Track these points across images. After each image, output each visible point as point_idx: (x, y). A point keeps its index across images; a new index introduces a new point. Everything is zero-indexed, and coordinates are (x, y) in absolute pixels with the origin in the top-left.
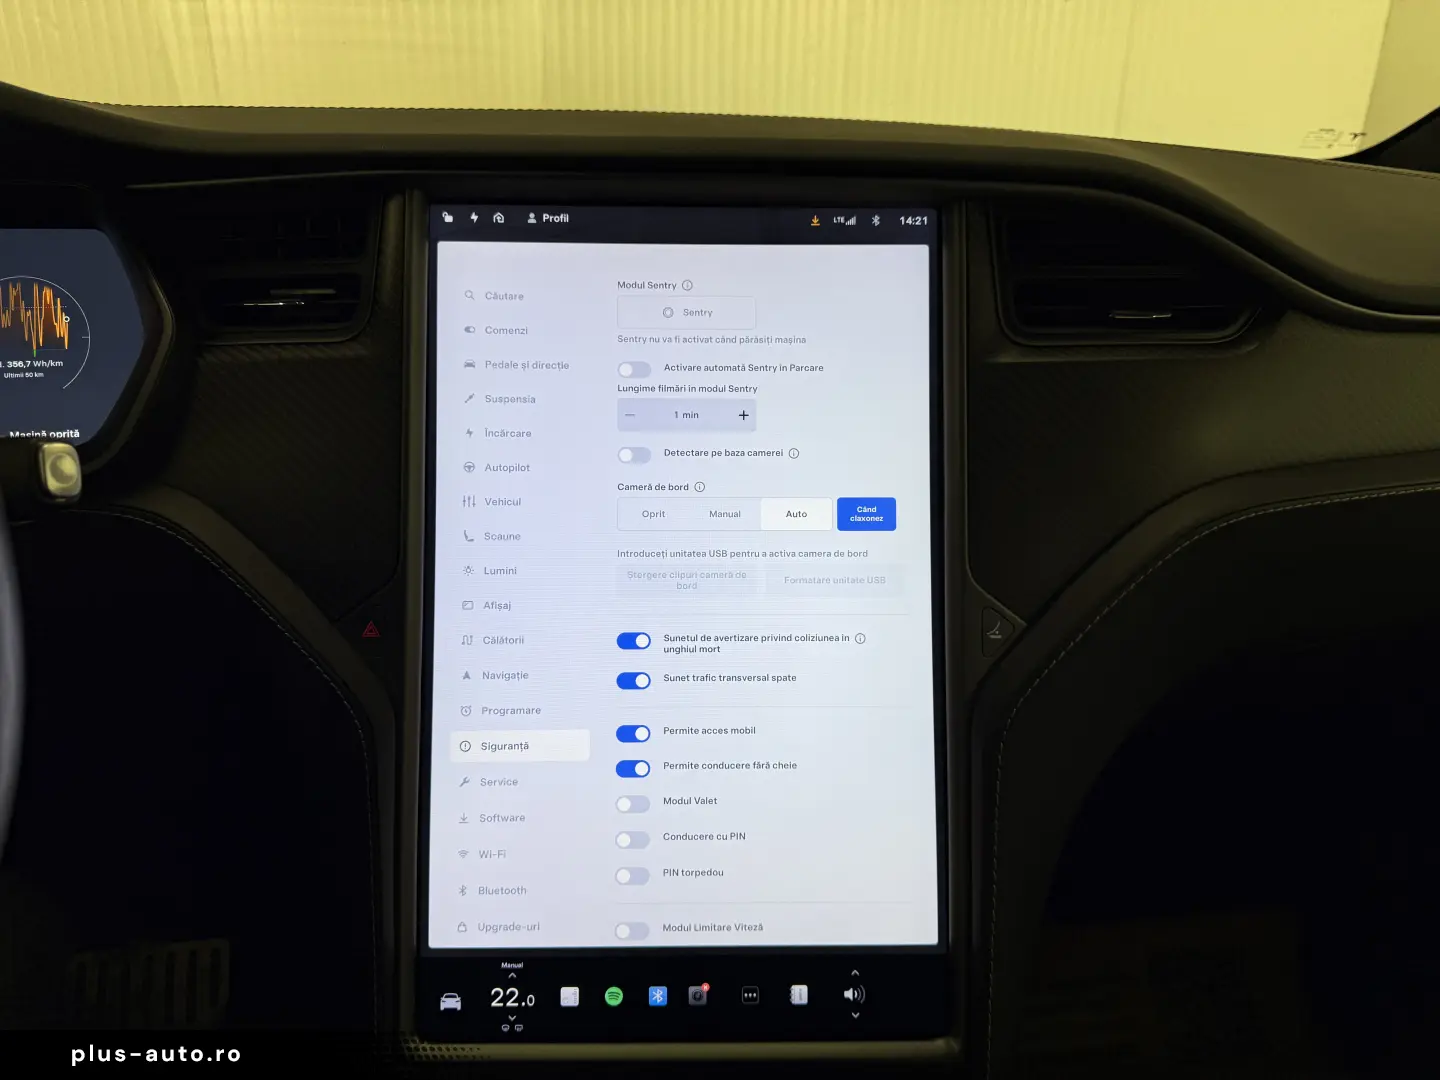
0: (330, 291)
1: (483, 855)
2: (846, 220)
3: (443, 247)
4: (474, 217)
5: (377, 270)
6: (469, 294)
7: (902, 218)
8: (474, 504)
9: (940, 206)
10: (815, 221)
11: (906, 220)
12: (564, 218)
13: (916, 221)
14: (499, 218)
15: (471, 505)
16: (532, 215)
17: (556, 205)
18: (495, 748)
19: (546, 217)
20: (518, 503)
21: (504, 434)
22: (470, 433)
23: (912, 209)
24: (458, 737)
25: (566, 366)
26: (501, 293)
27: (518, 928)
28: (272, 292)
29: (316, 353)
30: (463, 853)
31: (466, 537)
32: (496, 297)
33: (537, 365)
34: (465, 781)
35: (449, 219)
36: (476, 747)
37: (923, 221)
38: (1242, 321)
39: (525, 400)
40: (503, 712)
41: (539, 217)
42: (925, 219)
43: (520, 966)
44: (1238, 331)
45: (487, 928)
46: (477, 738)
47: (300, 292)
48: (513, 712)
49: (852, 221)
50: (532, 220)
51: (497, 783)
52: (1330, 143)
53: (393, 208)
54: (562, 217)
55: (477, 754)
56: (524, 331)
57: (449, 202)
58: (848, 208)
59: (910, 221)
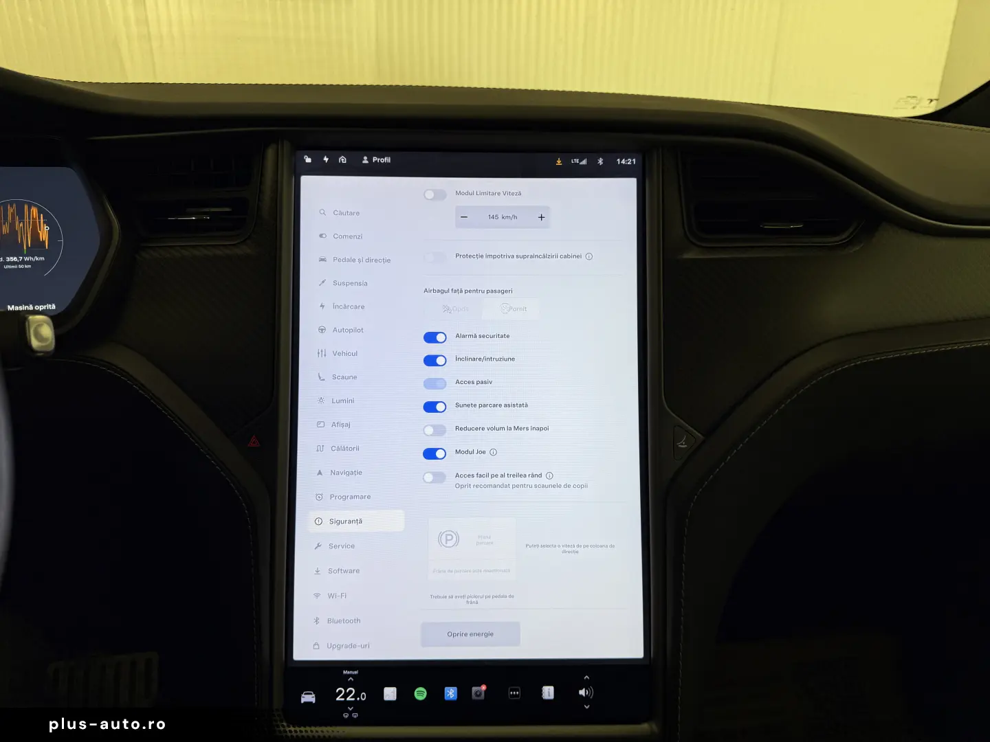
0: (227, 209)
1: (331, 596)
2: (580, 161)
3: (305, 180)
4: (326, 159)
5: (259, 196)
6: (322, 212)
7: (619, 160)
8: (325, 355)
9: (644, 153)
10: (559, 162)
11: (621, 161)
12: (387, 160)
13: (628, 162)
14: (343, 160)
15: (323, 356)
16: (365, 158)
17: (382, 151)
18: (339, 522)
19: (375, 159)
20: (356, 354)
21: (345, 307)
22: (322, 306)
23: (626, 154)
24: (313, 515)
25: (389, 261)
26: (344, 211)
27: (354, 646)
28: (189, 210)
29: (218, 252)
30: (317, 595)
31: (320, 378)
32: (341, 213)
33: (369, 260)
34: (318, 546)
35: (308, 160)
36: (326, 521)
37: (632, 162)
38: (851, 230)
39: (360, 284)
40: (345, 498)
41: (370, 159)
42: (634, 160)
43: (356, 672)
44: (848, 237)
45: (332, 647)
46: (327, 515)
47: (207, 210)
48: (352, 497)
49: (584, 162)
50: (365, 161)
51: (340, 547)
52: (913, 105)
53: (270, 153)
54: (386, 159)
55: (326, 527)
56: (360, 237)
57: (309, 149)
58: (581, 153)
59: (623, 162)
